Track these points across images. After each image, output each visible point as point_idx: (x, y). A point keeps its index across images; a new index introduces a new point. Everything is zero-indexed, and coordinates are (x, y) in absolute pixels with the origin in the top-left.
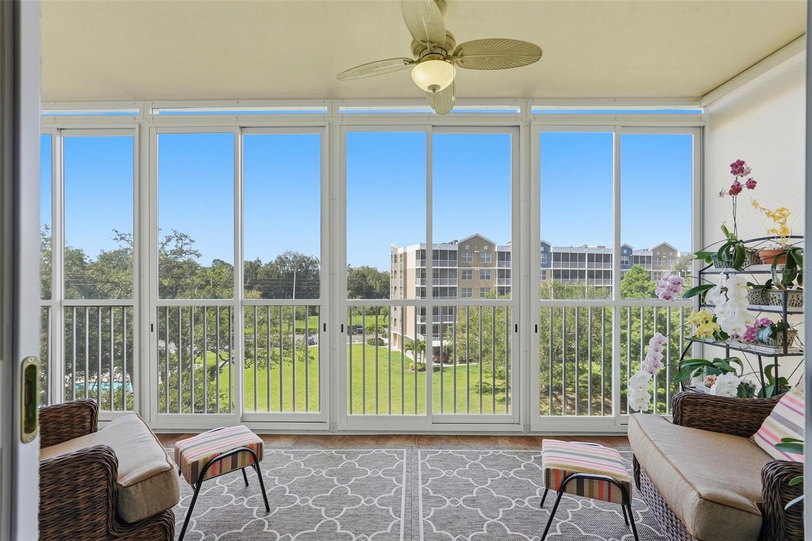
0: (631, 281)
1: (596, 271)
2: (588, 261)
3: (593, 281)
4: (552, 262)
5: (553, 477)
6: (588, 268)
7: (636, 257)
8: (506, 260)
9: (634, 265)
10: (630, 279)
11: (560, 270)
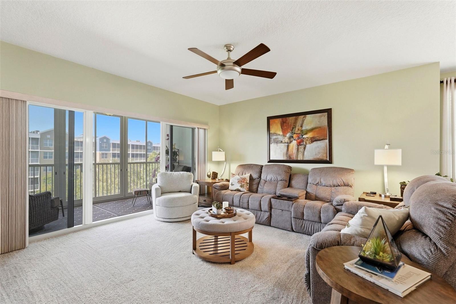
0: (152, 158)
1: (136, 154)
2: (131, 149)
3: (134, 159)
4: (111, 148)
5: (136, 193)
6: (132, 152)
7: (155, 147)
8: (81, 146)
9: (153, 151)
10: (151, 157)
11: (116, 153)
